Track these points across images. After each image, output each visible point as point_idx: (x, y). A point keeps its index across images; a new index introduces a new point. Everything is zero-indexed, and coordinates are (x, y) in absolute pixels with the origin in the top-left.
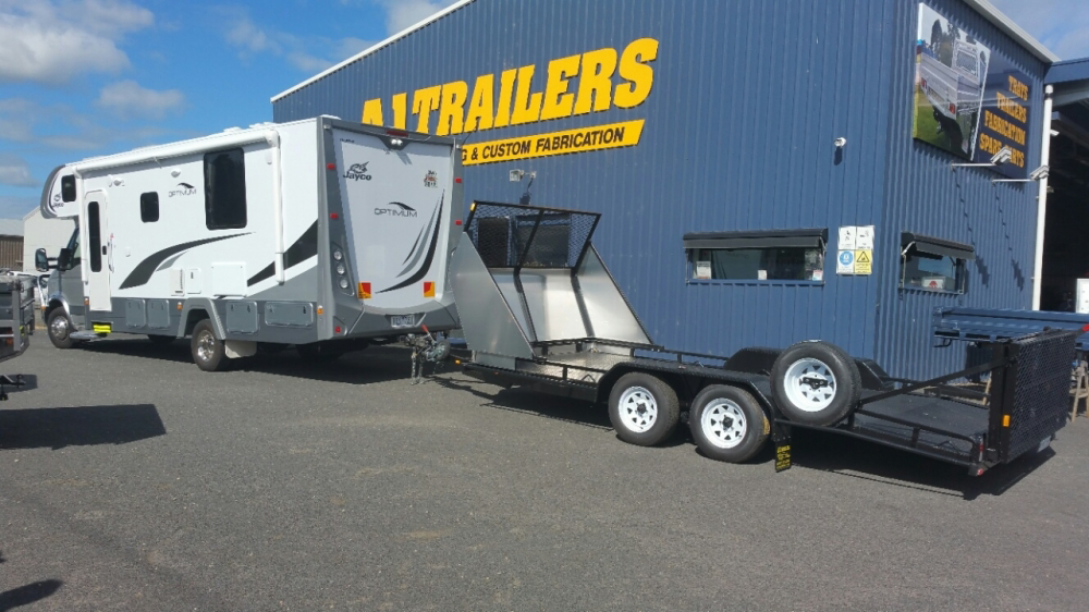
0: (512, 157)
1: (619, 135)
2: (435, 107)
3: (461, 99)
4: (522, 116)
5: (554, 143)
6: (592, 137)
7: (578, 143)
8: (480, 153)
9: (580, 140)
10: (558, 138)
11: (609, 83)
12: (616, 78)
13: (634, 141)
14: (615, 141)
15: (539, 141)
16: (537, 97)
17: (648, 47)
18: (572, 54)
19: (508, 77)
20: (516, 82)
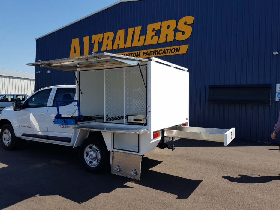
1: (178, 50)
4: (136, 44)
5: (150, 53)
6: (166, 51)
7: (160, 53)
9: (161, 52)
10: (152, 51)
11: (173, 32)
13: (185, 52)
14: (176, 52)
15: (144, 52)
16: (143, 37)
18: (157, 22)
20: (134, 32)
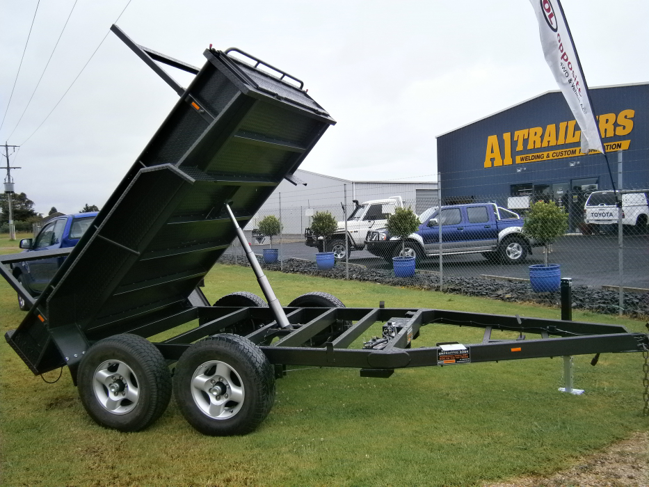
0: (567, 156)
1: (619, 146)
2: (526, 137)
3: (540, 134)
4: (570, 140)
6: (606, 147)
8: (551, 155)
11: (613, 126)
12: (616, 125)
13: (627, 148)
14: (617, 148)
16: (578, 133)
17: (630, 113)
19: (563, 125)
20: (567, 127)
